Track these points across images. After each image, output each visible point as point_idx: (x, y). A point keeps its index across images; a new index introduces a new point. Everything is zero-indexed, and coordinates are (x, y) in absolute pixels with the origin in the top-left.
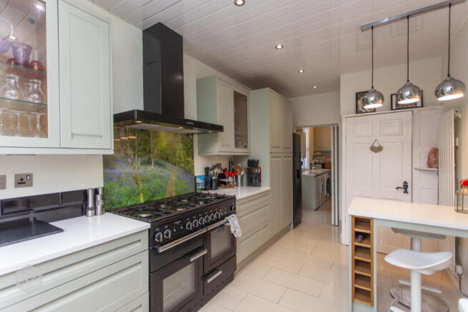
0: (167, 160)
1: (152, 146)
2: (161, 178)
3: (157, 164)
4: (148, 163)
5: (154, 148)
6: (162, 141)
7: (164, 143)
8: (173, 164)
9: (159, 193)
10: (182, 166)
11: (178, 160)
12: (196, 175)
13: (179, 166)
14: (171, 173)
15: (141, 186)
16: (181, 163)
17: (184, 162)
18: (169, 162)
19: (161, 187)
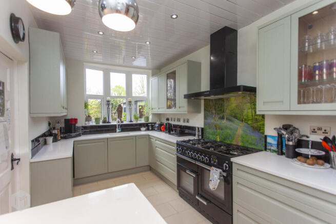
0: (235, 117)
1: (225, 107)
2: (231, 129)
3: (228, 119)
4: (222, 118)
5: (226, 109)
6: (232, 104)
7: (234, 105)
8: (240, 121)
9: (229, 139)
10: (249, 122)
11: (245, 117)
12: (266, 133)
13: (247, 123)
14: (239, 127)
15: (218, 131)
16: (249, 120)
17: (252, 119)
18: (236, 118)
19: (230, 135)
